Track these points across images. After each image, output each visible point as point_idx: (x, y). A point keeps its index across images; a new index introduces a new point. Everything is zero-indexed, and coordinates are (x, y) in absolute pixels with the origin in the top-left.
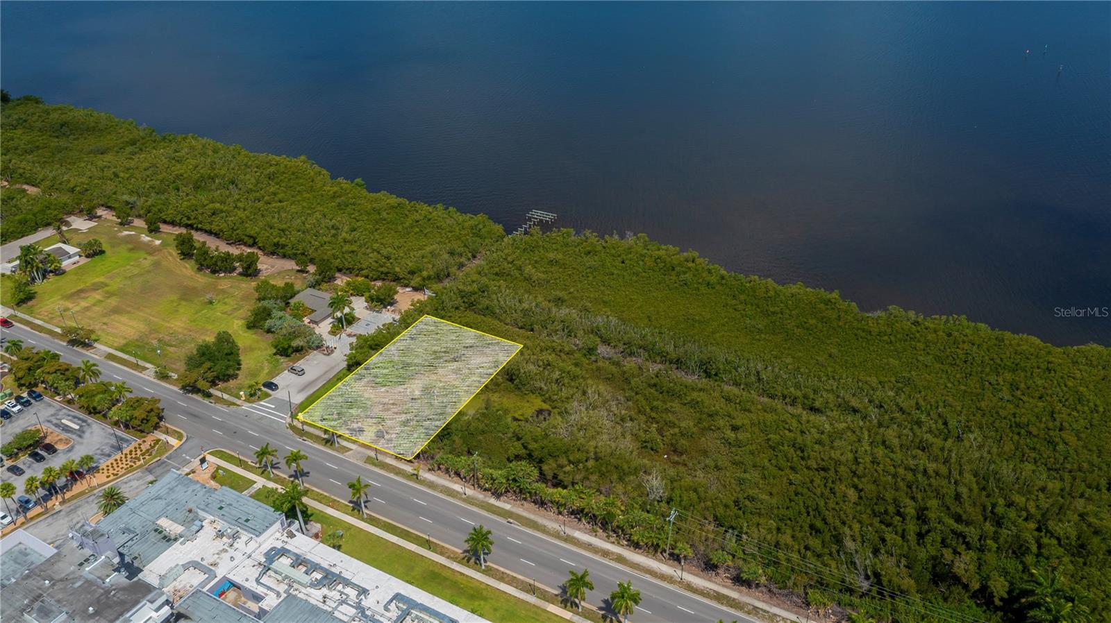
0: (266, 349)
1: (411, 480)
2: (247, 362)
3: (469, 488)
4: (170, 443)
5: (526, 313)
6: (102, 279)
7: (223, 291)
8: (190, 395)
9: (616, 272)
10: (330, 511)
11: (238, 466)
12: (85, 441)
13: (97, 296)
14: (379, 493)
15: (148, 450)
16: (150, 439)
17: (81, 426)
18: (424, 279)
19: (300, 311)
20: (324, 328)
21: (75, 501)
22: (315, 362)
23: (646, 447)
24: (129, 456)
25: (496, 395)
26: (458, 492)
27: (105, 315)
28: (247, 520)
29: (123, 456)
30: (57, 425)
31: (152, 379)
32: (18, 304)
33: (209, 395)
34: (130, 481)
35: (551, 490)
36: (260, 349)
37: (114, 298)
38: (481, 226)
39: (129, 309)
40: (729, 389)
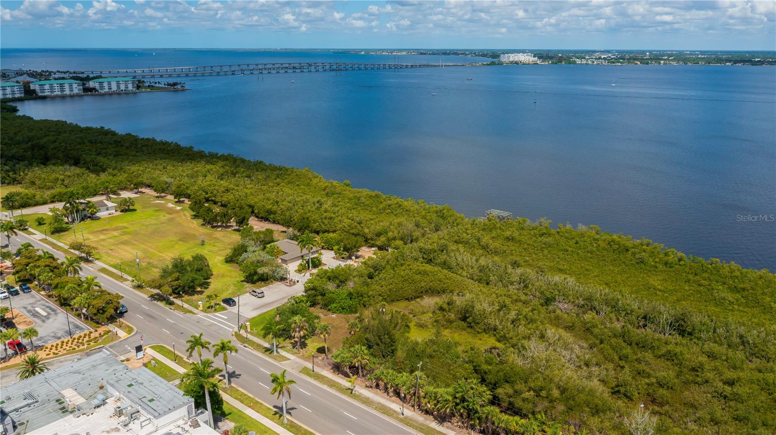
0: (236, 277)
1: (344, 393)
2: (215, 284)
3: (407, 408)
4: (119, 335)
5: (482, 269)
6: (125, 225)
7: (217, 239)
8: (155, 302)
9: (570, 249)
10: (250, 412)
11: (172, 360)
12: (45, 325)
13: (115, 233)
14: (307, 402)
15: (96, 338)
16: (102, 329)
17: (49, 314)
18: (388, 240)
19: (275, 253)
20: (293, 267)
21: (6, 371)
22: (277, 290)
23: (618, 392)
24: (76, 341)
25: (447, 331)
26: (395, 412)
27: (113, 245)
28: (151, 400)
29: (71, 340)
30: (29, 311)
31: (128, 288)
32: (53, 233)
33: (172, 303)
34: (66, 361)
35: (505, 417)
36: (230, 277)
37: (128, 235)
38: (445, 211)
39: (135, 243)
40: (710, 346)
